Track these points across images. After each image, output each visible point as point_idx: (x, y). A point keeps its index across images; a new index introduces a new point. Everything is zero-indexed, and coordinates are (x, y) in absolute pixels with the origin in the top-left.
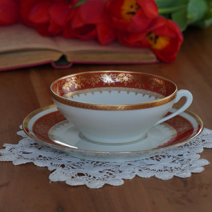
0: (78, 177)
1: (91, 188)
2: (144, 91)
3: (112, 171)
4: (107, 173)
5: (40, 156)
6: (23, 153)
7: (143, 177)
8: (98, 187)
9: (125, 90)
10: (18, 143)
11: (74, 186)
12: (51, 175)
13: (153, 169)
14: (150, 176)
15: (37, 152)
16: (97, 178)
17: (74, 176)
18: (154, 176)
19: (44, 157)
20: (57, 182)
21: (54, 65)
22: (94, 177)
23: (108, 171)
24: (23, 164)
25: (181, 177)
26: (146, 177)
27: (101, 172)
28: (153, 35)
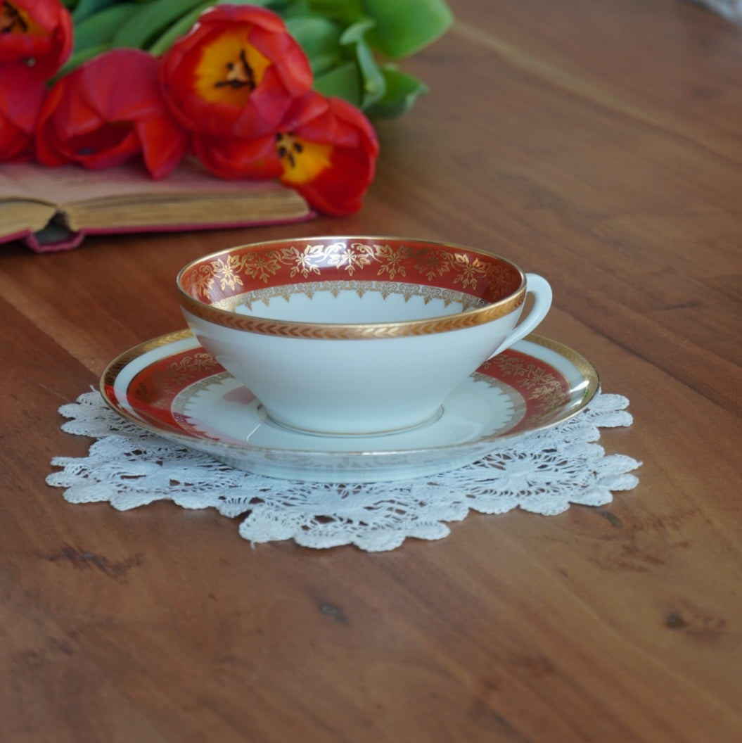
0: (320, 526)
1: (371, 549)
2: (407, 286)
3: (399, 503)
4: (390, 509)
5: (174, 483)
6: (123, 477)
7: (489, 512)
8: (390, 547)
9: (352, 288)
10: (89, 453)
11: (324, 550)
12: (243, 526)
13: (503, 489)
14: (509, 508)
15: (159, 473)
16: (371, 525)
17: (309, 524)
18: (518, 507)
19: (187, 484)
20: (270, 543)
21: (34, 243)
22: (362, 523)
23: (391, 505)
24: (143, 507)
25: (590, 504)
26: (497, 512)
27: (369, 508)
28: (287, 143)
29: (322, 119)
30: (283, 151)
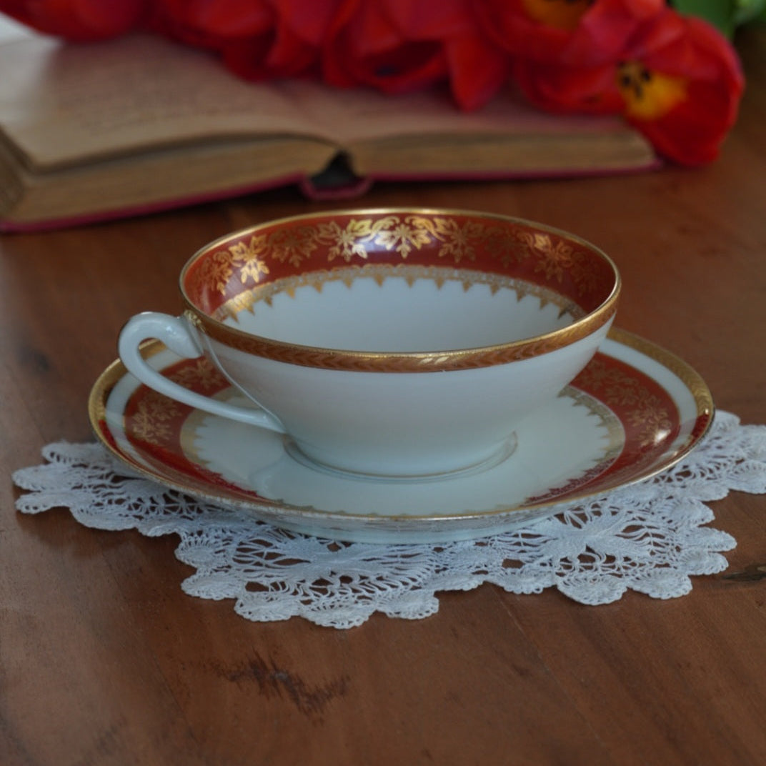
21: (309, 188)
28: (633, 70)
29: (676, 45)
30: (626, 81)
